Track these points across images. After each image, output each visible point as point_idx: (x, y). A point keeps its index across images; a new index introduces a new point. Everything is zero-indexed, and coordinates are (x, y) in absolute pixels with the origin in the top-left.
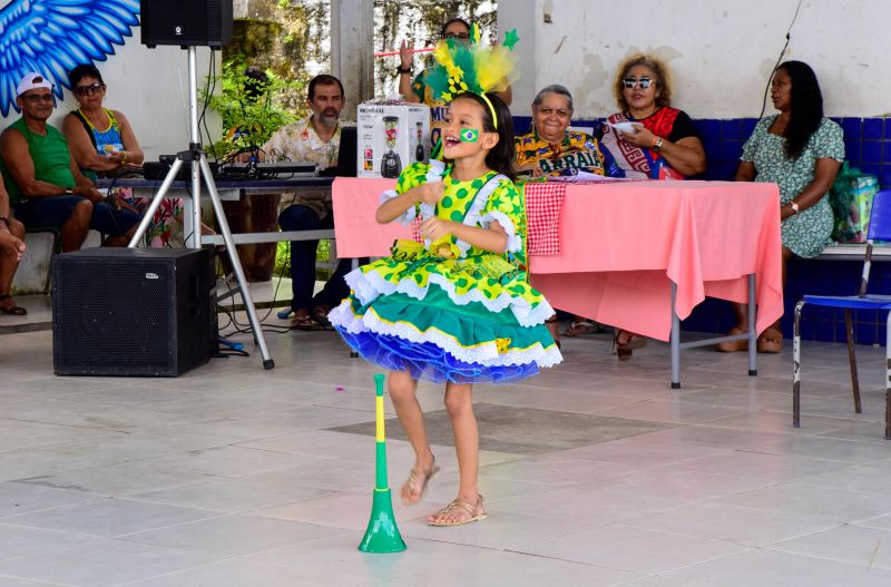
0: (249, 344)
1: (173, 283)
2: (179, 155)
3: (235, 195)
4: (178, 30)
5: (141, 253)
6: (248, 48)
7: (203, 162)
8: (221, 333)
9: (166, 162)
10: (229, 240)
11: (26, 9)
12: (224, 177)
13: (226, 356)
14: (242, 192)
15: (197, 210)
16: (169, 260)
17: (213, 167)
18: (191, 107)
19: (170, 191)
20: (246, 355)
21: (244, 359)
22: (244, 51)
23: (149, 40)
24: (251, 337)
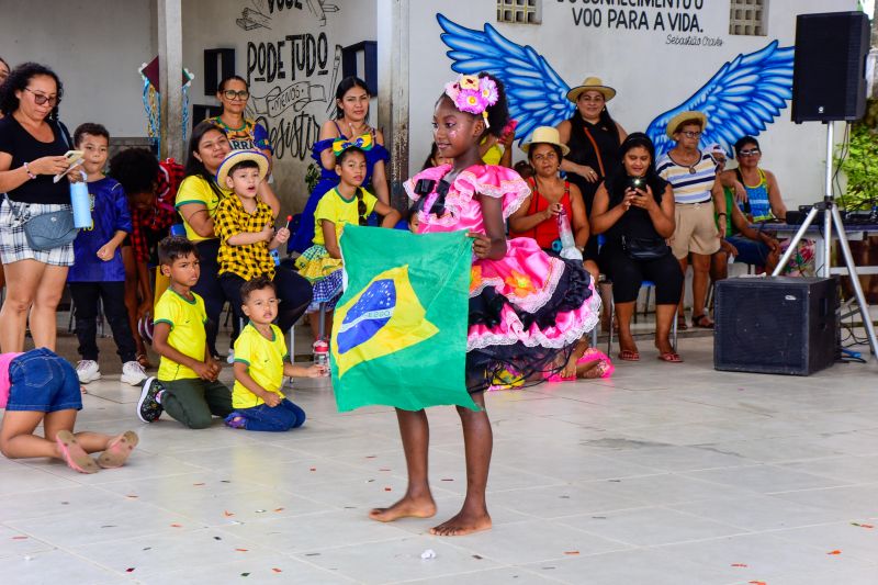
0: (865, 353)
1: (807, 304)
2: (815, 205)
3: (859, 236)
4: (821, 110)
5: (782, 280)
6: (870, 122)
7: (835, 211)
8: (843, 344)
9: (804, 211)
10: (853, 271)
11: (703, 99)
12: (851, 221)
13: (847, 362)
14: (865, 234)
15: (828, 248)
16: (805, 286)
17: (842, 214)
18: (826, 168)
19: (807, 232)
20: (864, 362)
21: (861, 365)
22: (866, 124)
23: (798, 117)
24: (867, 348)
